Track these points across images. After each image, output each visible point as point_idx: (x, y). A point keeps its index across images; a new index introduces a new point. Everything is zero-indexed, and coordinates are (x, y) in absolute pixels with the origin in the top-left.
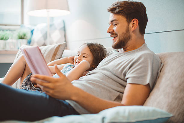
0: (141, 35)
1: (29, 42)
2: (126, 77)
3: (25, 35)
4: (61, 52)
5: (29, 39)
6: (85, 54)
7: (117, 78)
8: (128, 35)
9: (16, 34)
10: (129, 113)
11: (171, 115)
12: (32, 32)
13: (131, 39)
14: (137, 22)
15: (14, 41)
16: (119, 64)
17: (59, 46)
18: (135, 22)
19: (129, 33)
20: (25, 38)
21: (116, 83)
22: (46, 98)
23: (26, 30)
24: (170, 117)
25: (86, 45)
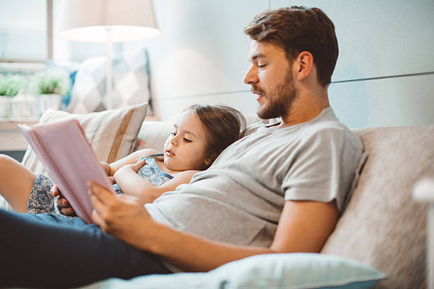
0: (320, 88)
1: (67, 101)
2: (284, 185)
3: (55, 85)
4: (137, 127)
5: (64, 94)
6: (189, 133)
7: (261, 187)
8: (292, 89)
9: (34, 83)
10: (284, 271)
11: (382, 276)
12: (73, 76)
13: (299, 98)
14: (309, 60)
15: (31, 99)
16: (267, 156)
17: (132, 111)
18: (306, 59)
19: (293, 85)
20: (56, 90)
21: (258, 199)
22: (95, 236)
23: (57, 73)
24: (378, 281)
25: (195, 110)
